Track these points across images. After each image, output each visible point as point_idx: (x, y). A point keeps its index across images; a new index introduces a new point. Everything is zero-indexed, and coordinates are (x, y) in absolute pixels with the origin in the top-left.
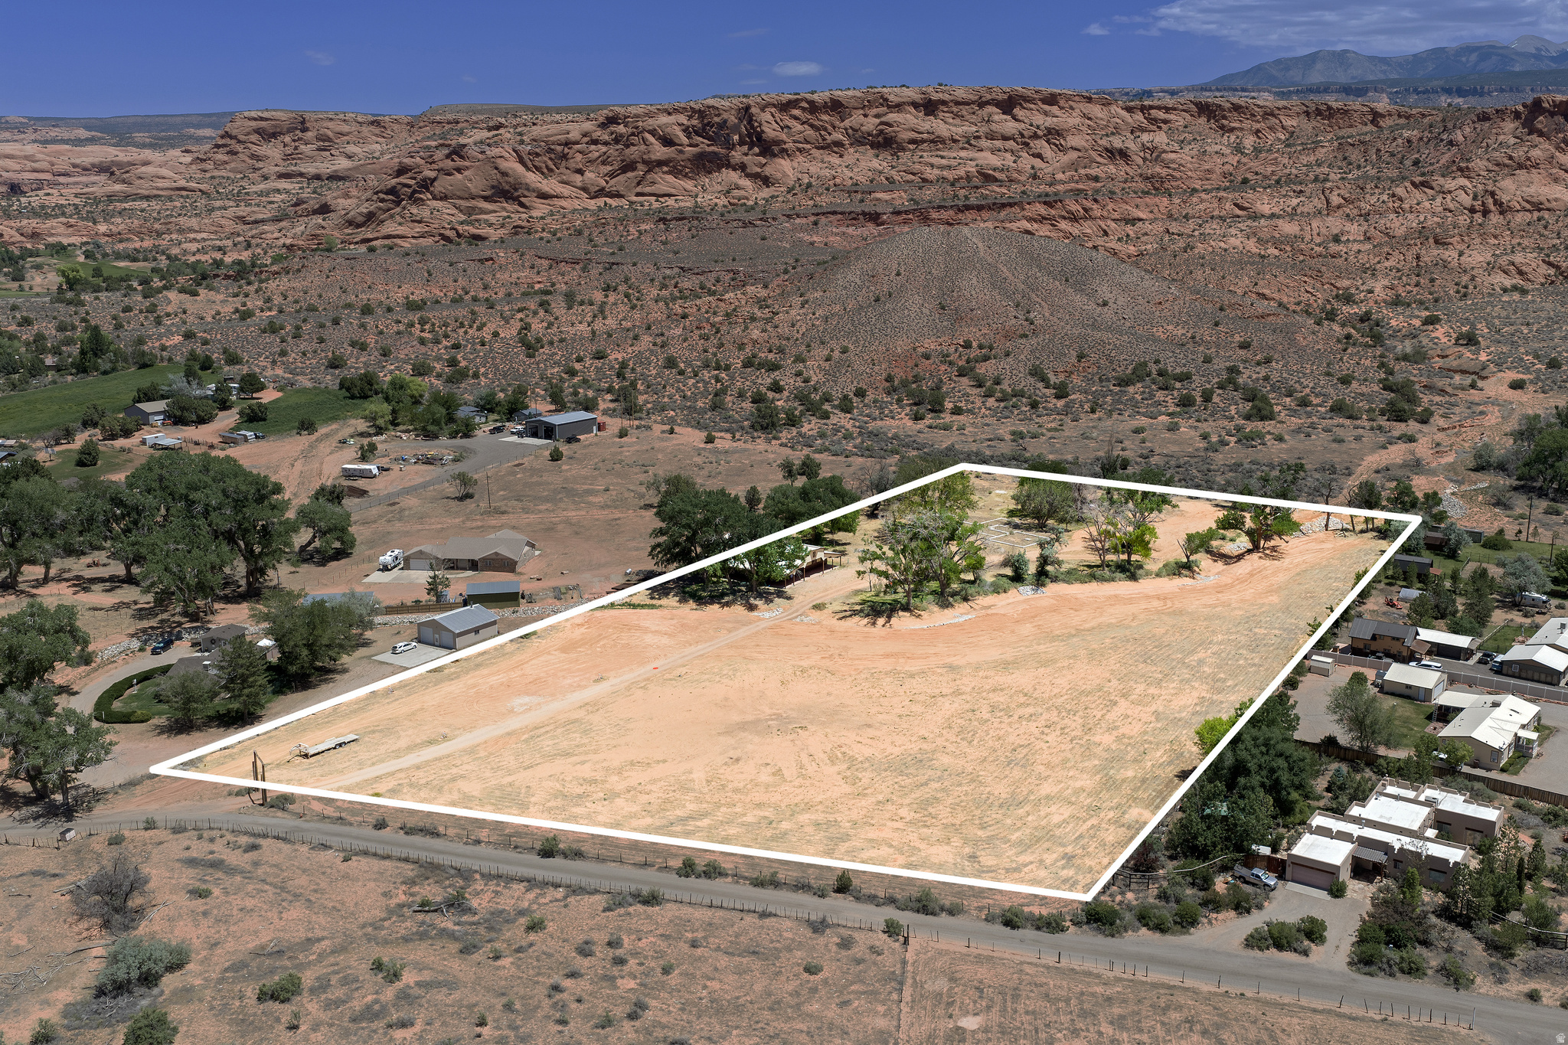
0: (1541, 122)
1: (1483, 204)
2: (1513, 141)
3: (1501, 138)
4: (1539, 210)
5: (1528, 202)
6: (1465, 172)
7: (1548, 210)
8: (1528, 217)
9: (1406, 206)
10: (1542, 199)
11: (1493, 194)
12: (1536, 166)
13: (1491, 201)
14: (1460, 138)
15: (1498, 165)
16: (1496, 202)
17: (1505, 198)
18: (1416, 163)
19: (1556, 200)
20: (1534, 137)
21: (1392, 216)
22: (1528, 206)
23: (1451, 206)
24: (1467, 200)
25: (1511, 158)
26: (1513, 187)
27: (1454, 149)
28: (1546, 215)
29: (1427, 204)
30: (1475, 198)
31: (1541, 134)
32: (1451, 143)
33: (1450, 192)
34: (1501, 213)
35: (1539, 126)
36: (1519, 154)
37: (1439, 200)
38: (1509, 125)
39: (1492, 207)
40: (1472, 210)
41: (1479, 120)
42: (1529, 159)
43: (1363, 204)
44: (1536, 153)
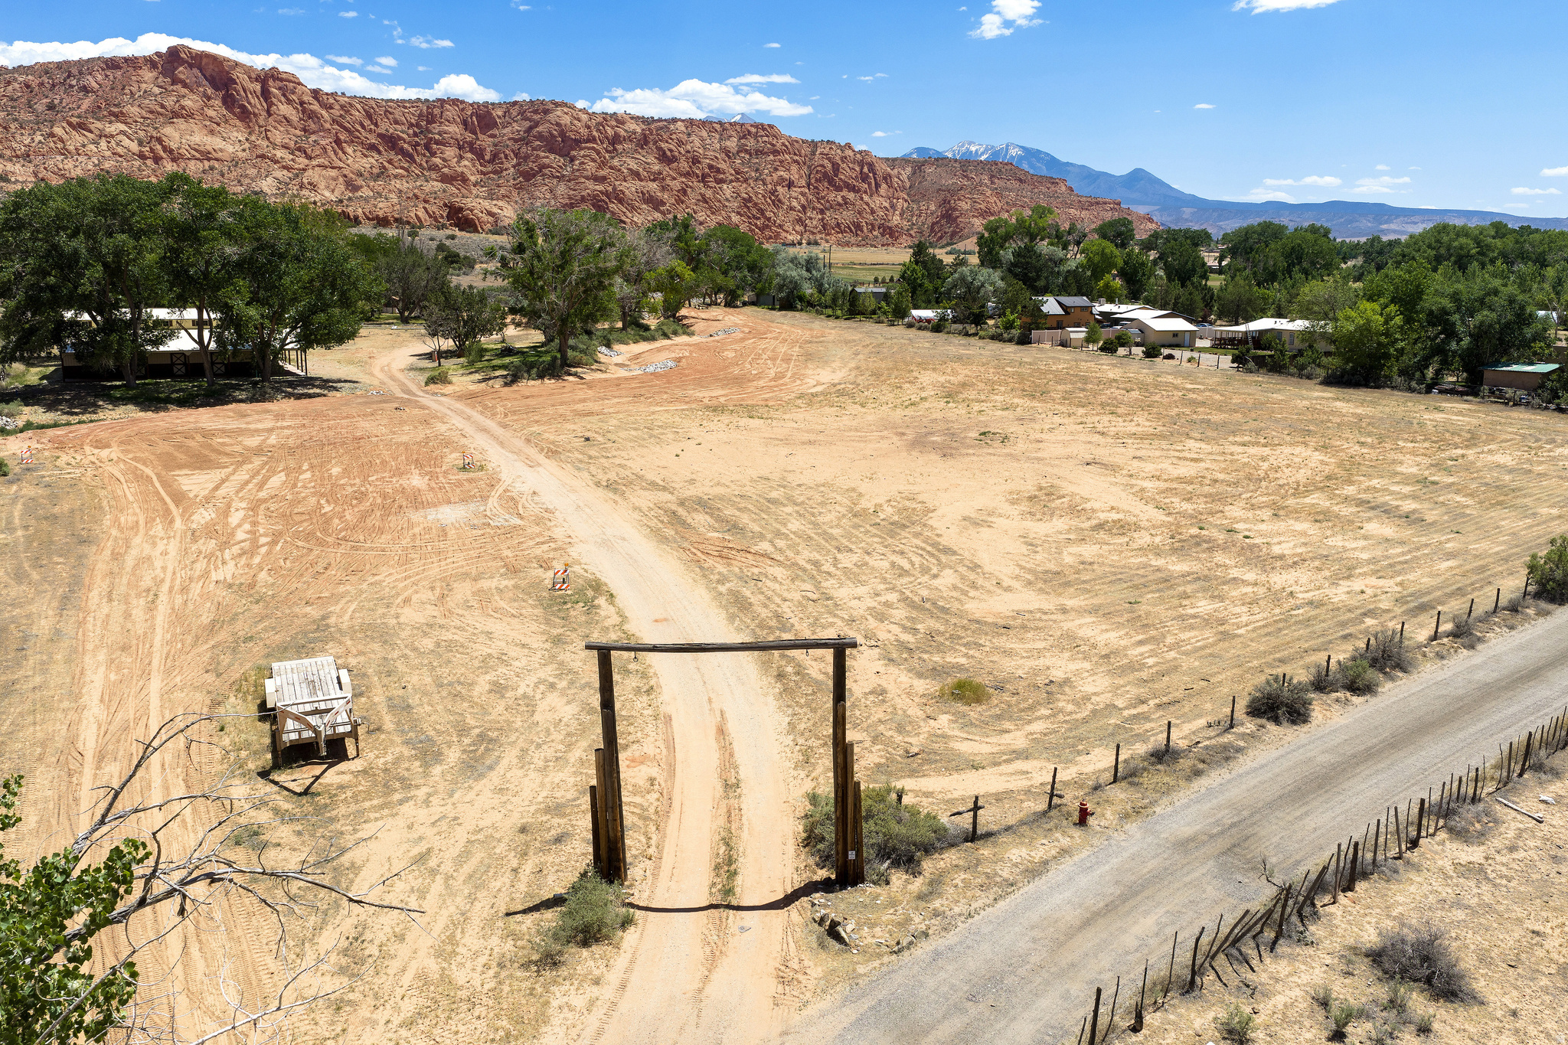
0: (182, 72)
1: (152, 150)
2: (157, 90)
3: (144, 86)
4: (209, 159)
5: (196, 150)
6: (119, 117)
7: (217, 160)
8: (200, 165)
9: (72, 148)
10: (209, 148)
11: (159, 140)
12: (191, 115)
13: (159, 147)
14: (94, 84)
15: (151, 112)
16: (165, 149)
17: (174, 146)
18: (51, 107)
19: (221, 150)
20: (179, 87)
21: (60, 158)
22: (198, 155)
23: (120, 150)
24: (134, 147)
25: (163, 106)
26: (176, 135)
27: (92, 97)
28: (216, 164)
29: (92, 147)
30: (140, 143)
31: (185, 85)
32: (85, 89)
33: (112, 136)
34: (174, 160)
35: (182, 77)
36: (170, 102)
37: (103, 144)
38: (148, 75)
39: (162, 153)
40: (142, 156)
41: (108, 67)
42: (183, 108)
43: (14, 145)
44: (187, 103)
